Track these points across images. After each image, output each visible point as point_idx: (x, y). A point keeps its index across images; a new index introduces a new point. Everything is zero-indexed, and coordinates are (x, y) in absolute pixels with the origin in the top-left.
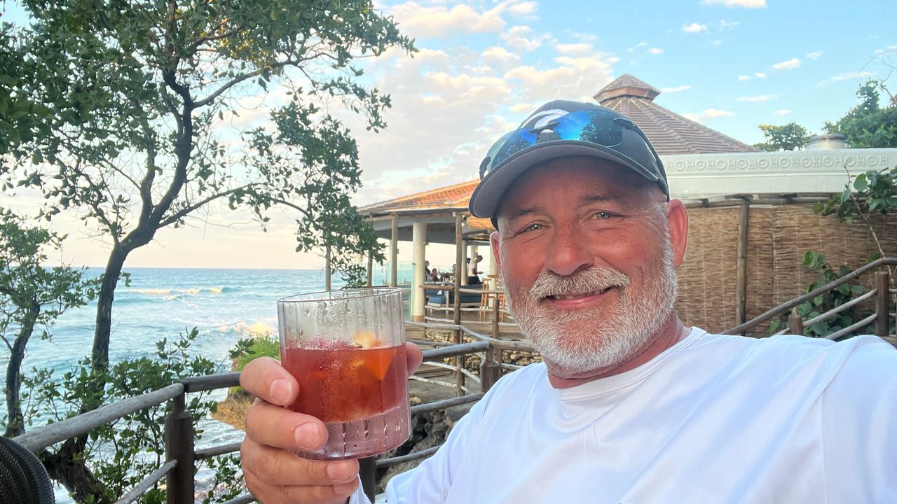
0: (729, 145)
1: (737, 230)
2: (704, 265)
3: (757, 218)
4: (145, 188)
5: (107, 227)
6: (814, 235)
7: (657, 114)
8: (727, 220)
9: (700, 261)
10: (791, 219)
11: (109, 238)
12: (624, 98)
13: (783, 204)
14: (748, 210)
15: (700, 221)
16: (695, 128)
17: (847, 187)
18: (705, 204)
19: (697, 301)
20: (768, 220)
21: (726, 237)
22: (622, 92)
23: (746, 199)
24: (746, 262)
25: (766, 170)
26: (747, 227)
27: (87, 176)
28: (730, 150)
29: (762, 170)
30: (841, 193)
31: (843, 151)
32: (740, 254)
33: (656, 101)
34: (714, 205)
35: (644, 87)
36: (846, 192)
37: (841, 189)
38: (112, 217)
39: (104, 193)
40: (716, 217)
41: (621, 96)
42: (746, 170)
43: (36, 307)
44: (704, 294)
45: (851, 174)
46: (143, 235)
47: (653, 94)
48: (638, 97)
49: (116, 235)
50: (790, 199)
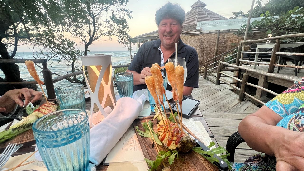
0: (221, 18)
1: (216, 38)
2: (209, 47)
3: (221, 36)
4: (89, 33)
5: (83, 41)
6: (233, 39)
7: (205, 11)
8: (214, 36)
9: (208, 46)
10: (228, 36)
11: (84, 43)
12: (198, 7)
13: (227, 32)
14: (219, 34)
15: (208, 37)
16: (214, 14)
17: (241, 28)
18: (210, 33)
19: (207, 54)
20: (223, 36)
21: (214, 40)
22: (197, 5)
23: (219, 31)
24: (217, 46)
25: (226, 24)
26: (218, 39)
27: (78, 31)
28: (220, 19)
29: (224, 24)
30: (239, 29)
31: (244, 19)
32: (216, 44)
33: (206, 7)
34: (212, 33)
35: (203, 4)
36: (240, 29)
37: (239, 28)
38: (84, 39)
39: (82, 34)
40: (212, 36)
41: (197, 6)
42: (221, 24)
43: (74, 57)
44: (209, 53)
45: (242, 25)
46: (90, 43)
47: (205, 5)
48: (201, 6)
49: (85, 43)
50: (228, 31)
